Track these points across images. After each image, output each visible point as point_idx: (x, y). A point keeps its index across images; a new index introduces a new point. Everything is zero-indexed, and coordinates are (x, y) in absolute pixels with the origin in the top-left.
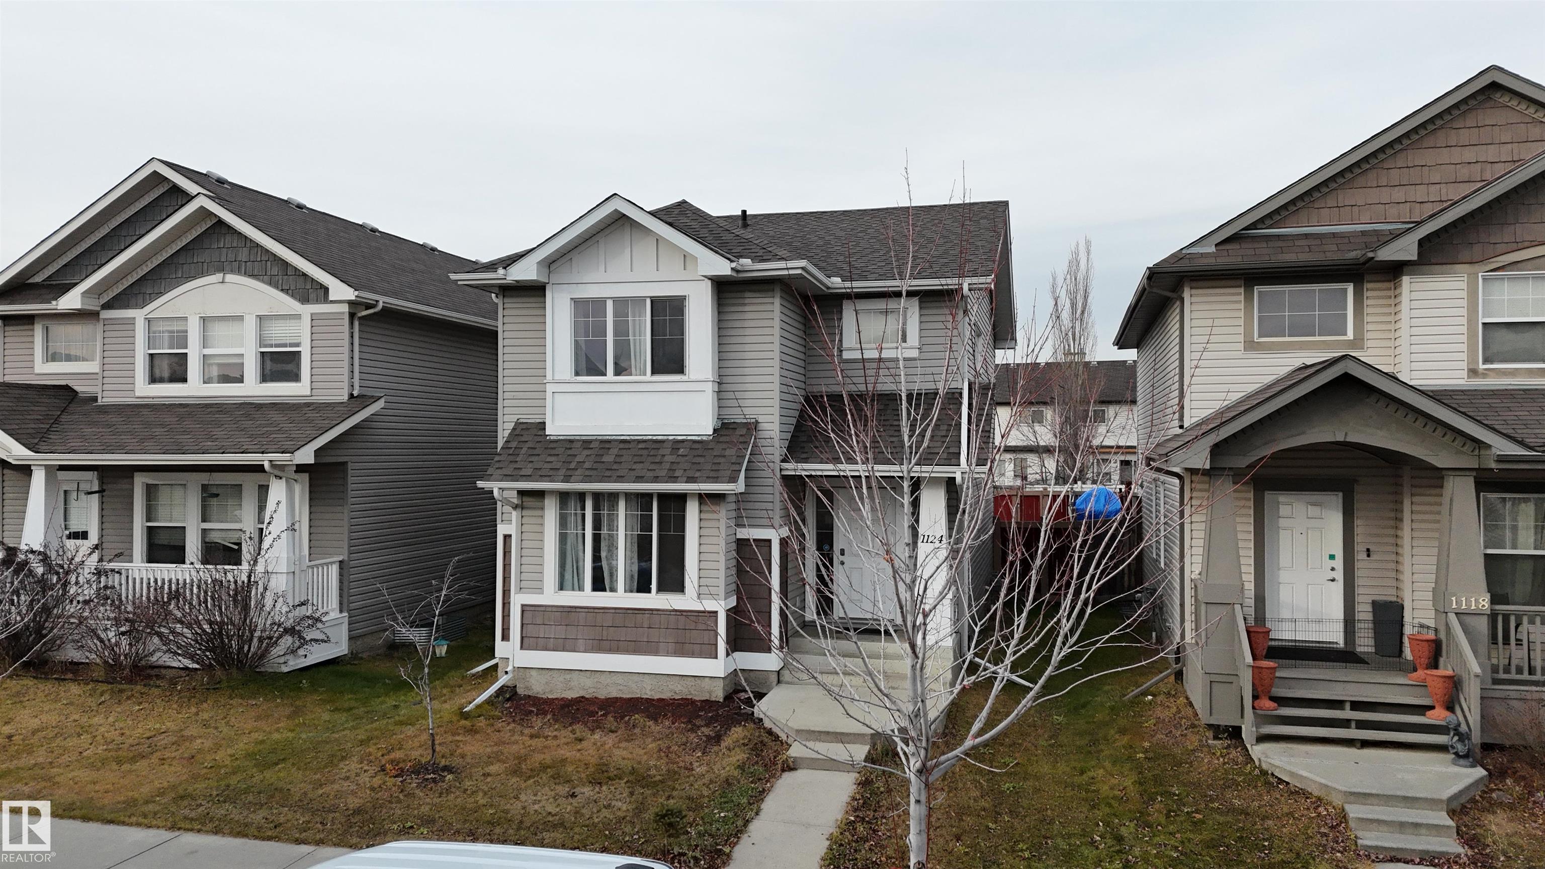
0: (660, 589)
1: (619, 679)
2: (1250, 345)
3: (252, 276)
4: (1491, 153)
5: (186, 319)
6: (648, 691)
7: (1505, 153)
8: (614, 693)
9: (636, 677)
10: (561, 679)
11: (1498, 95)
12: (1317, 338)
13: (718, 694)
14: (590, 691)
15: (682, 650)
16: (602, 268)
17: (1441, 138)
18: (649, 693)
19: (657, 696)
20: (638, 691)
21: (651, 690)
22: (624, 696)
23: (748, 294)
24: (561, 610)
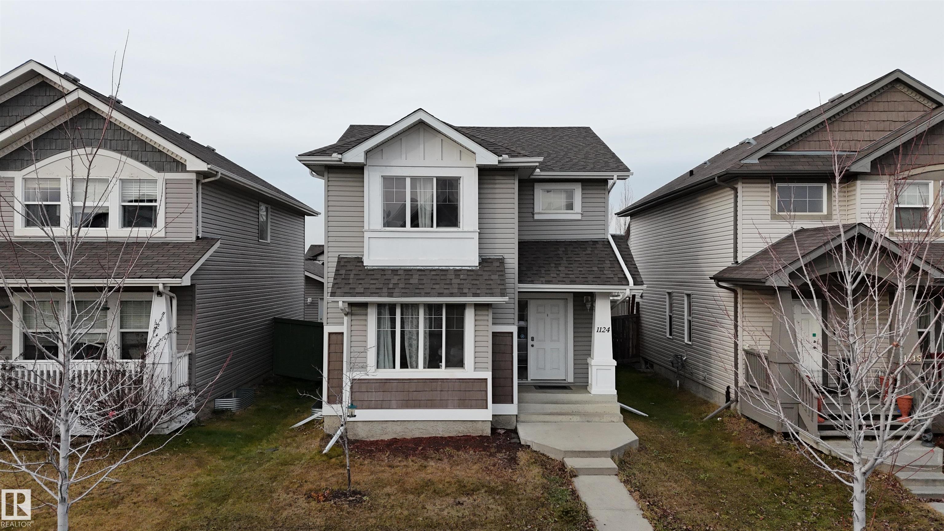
0: (447, 366)
1: (421, 426)
2: (774, 217)
3: (116, 150)
4: (893, 116)
5: (59, 180)
6: (441, 432)
7: (901, 117)
8: (417, 434)
9: (432, 423)
10: (380, 427)
11: (898, 85)
12: (808, 213)
13: (488, 432)
14: (400, 434)
15: (463, 404)
16: (404, 156)
17: (870, 107)
18: (441, 433)
19: (446, 435)
20: (433, 432)
21: (442, 431)
22: (424, 436)
23: (497, 177)
24: (380, 381)
